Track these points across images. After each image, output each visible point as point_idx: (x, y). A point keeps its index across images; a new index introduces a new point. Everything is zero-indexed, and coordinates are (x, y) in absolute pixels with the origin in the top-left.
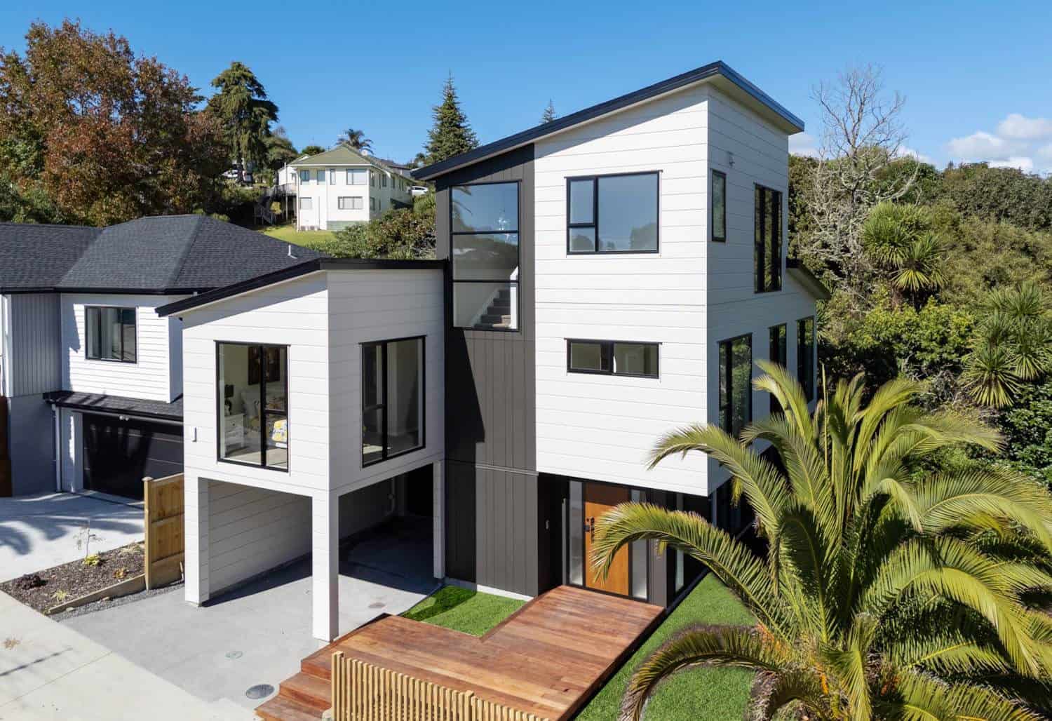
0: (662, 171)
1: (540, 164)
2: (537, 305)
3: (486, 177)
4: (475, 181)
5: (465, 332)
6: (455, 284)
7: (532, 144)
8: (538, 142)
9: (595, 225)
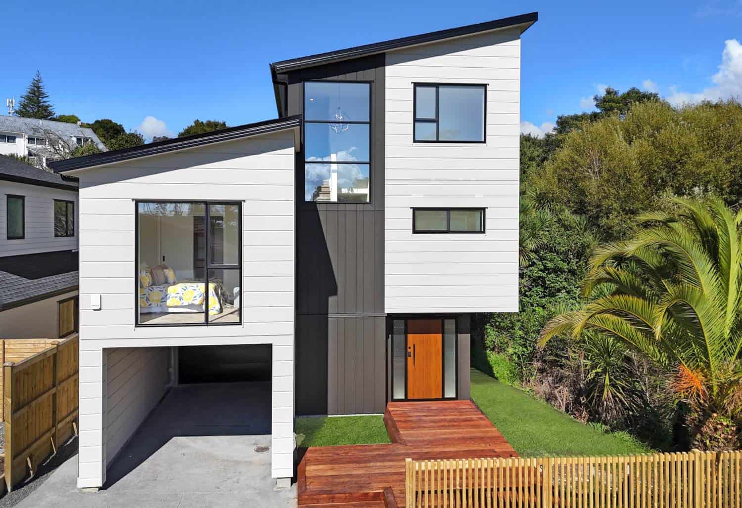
0: (488, 84)
1: (389, 70)
2: (386, 182)
3: (340, 76)
4: (329, 79)
5: (318, 205)
6: (306, 164)
7: (385, 53)
8: (388, 52)
9: (436, 121)
